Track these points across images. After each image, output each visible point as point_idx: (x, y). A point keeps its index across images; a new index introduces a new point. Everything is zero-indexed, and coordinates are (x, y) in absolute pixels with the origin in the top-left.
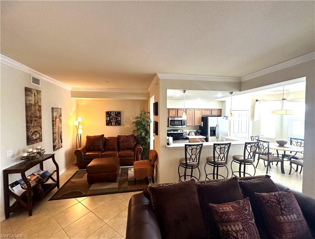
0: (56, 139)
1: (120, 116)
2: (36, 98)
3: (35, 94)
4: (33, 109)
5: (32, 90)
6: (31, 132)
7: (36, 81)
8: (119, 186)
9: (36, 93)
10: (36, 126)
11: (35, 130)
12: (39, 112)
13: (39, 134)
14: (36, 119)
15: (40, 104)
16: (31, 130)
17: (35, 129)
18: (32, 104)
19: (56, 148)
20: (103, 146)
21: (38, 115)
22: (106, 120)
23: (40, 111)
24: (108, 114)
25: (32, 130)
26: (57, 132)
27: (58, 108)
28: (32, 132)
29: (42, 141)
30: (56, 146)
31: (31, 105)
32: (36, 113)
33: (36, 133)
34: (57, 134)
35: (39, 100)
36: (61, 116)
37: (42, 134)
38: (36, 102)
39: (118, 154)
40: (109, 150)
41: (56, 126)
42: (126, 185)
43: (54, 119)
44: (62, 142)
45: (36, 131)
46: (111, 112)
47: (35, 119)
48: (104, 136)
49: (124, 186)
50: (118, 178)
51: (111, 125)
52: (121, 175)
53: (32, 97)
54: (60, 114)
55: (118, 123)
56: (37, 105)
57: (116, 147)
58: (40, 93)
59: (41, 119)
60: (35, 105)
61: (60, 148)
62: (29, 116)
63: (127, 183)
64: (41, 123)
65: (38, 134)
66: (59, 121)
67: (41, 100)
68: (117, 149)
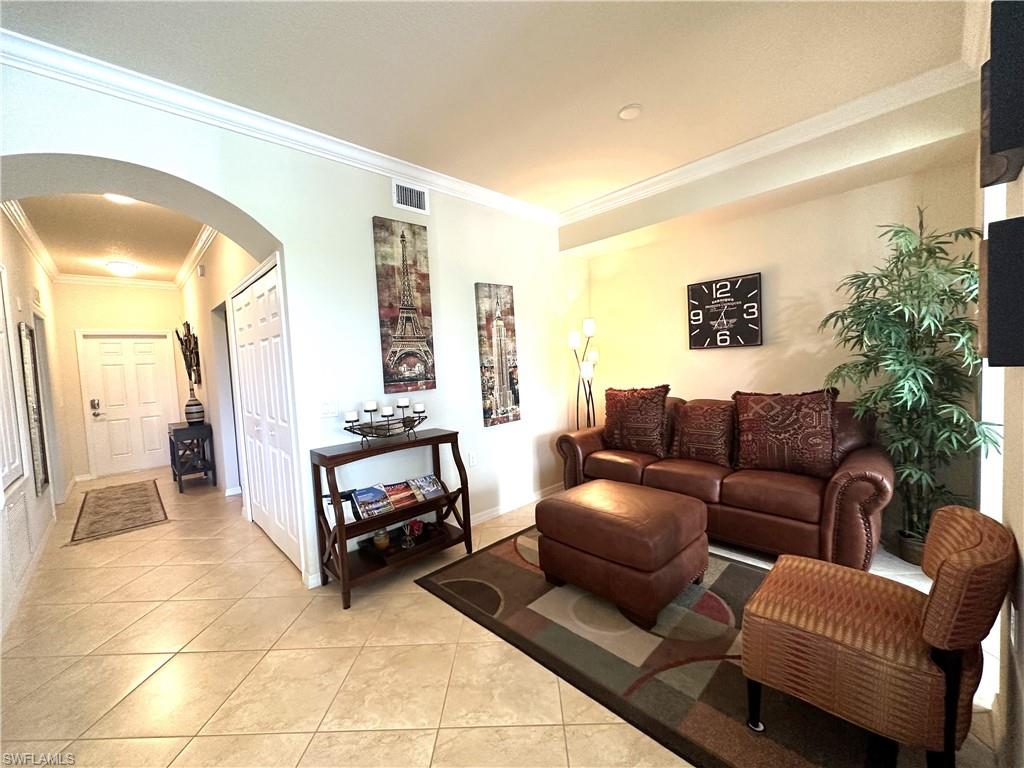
0: (492, 388)
1: (758, 299)
2: (409, 248)
3: (403, 236)
4: (399, 283)
5: (394, 224)
6: (395, 353)
7: (411, 198)
8: (652, 668)
9: (408, 236)
10: (410, 338)
11: (407, 349)
12: (422, 296)
13: (425, 363)
14: (412, 315)
15: (424, 270)
16: (392, 349)
17: (409, 346)
18: (393, 267)
19: (493, 416)
20: (661, 435)
21: (418, 303)
22: (690, 325)
23: (425, 290)
24: (699, 294)
25: (399, 349)
26: (496, 365)
27: (497, 286)
28: (398, 355)
29: (433, 386)
30: (490, 409)
31: (390, 273)
32: (410, 295)
33: (412, 360)
34: (496, 370)
35: (421, 258)
36: (513, 314)
37: (433, 366)
38: (410, 262)
39: (718, 483)
40: (684, 457)
41: (491, 346)
42: (690, 681)
43: (484, 322)
44: (517, 402)
45: (409, 354)
46: (709, 285)
47: (405, 315)
48: (670, 395)
49: (676, 686)
50: (679, 613)
51: (713, 345)
52: (705, 606)
53: (392, 248)
54: (508, 306)
55: (748, 335)
56: (413, 271)
57: (720, 447)
58: (422, 232)
59: (430, 315)
60: (405, 271)
61: (508, 421)
62: (387, 304)
63: (706, 671)
64: (428, 329)
65: (419, 365)
66: (504, 329)
67: (426, 257)
68: (723, 461)
